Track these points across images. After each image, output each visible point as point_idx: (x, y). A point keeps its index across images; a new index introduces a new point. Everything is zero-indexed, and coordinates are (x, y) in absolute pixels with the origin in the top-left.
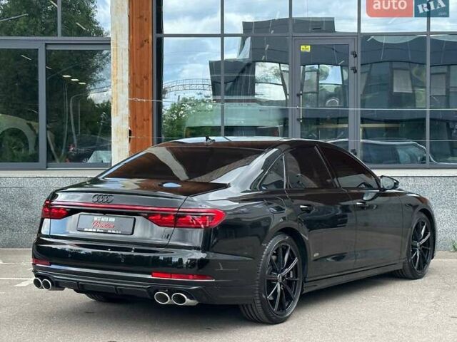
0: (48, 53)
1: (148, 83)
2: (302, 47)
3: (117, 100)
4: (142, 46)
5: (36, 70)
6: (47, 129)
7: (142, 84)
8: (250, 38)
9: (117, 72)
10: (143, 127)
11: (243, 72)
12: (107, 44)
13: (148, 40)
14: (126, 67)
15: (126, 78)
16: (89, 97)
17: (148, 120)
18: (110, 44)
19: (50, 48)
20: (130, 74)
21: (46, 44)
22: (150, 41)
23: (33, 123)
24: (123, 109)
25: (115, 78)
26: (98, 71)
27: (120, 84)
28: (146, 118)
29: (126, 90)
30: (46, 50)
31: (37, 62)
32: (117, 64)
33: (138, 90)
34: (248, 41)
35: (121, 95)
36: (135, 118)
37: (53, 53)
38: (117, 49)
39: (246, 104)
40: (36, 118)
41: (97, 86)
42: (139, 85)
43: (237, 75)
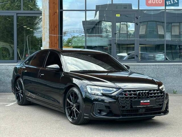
0: (18, 17)
1: (57, 29)
2: (117, 15)
3: (44, 35)
4: (54, 14)
5: (13, 24)
6: (17, 48)
7: (54, 29)
8: (98, 11)
9: (44, 24)
10: (55, 46)
11: (96, 25)
12: (41, 14)
13: (57, 12)
14: (48, 22)
15: (48, 27)
16: (34, 35)
17: (57, 43)
18: (42, 14)
19: (18, 15)
20: (49, 25)
21: (17, 14)
22: (58, 13)
23: (12, 45)
24: (47, 39)
25: (44, 27)
26: (37, 25)
27: (45, 29)
28: (56, 43)
29: (48, 31)
30: (17, 16)
31: (13, 21)
32: (44, 21)
33: (53, 32)
34: (98, 12)
35: (46, 33)
36: (52, 43)
37: (20, 17)
38: (44, 16)
39: (95, 37)
40: (13, 43)
41: (37, 30)
42: (53, 30)
43: (93, 26)
